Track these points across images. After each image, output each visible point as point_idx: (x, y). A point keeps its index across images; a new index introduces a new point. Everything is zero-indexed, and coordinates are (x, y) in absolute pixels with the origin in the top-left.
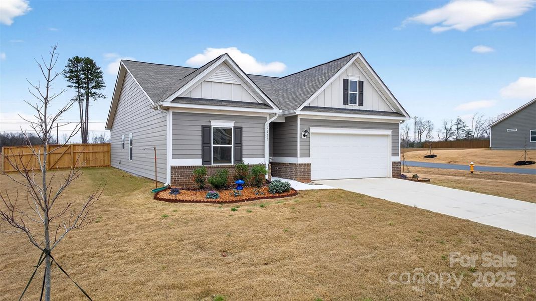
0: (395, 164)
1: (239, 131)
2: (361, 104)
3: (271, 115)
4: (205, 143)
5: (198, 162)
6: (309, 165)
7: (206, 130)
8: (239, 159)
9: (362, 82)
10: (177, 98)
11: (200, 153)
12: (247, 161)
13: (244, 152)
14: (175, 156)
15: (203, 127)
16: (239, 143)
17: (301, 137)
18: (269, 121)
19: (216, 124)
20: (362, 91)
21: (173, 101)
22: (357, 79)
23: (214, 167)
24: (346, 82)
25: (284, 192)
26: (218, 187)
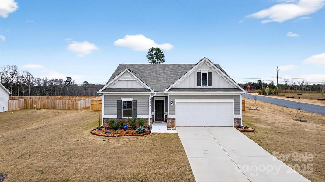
0: (236, 119)
1: (135, 102)
2: (210, 85)
3: (152, 94)
4: (119, 108)
5: (115, 116)
6: (175, 119)
7: (119, 102)
8: (135, 115)
9: (211, 73)
10: (106, 89)
11: (117, 112)
12: (139, 116)
13: (137, 112)
14: (105, 114)
15: (118, 101)
16: (135, 108)
17: (170, 104)
18: (151, 97)
19: (123, 99)
20: (211, 78)
21: (103, 91)
22: (207, 72)
23: (122, 119)
24: (199, 74)
25: (140, 133)
26: (116, 128)
